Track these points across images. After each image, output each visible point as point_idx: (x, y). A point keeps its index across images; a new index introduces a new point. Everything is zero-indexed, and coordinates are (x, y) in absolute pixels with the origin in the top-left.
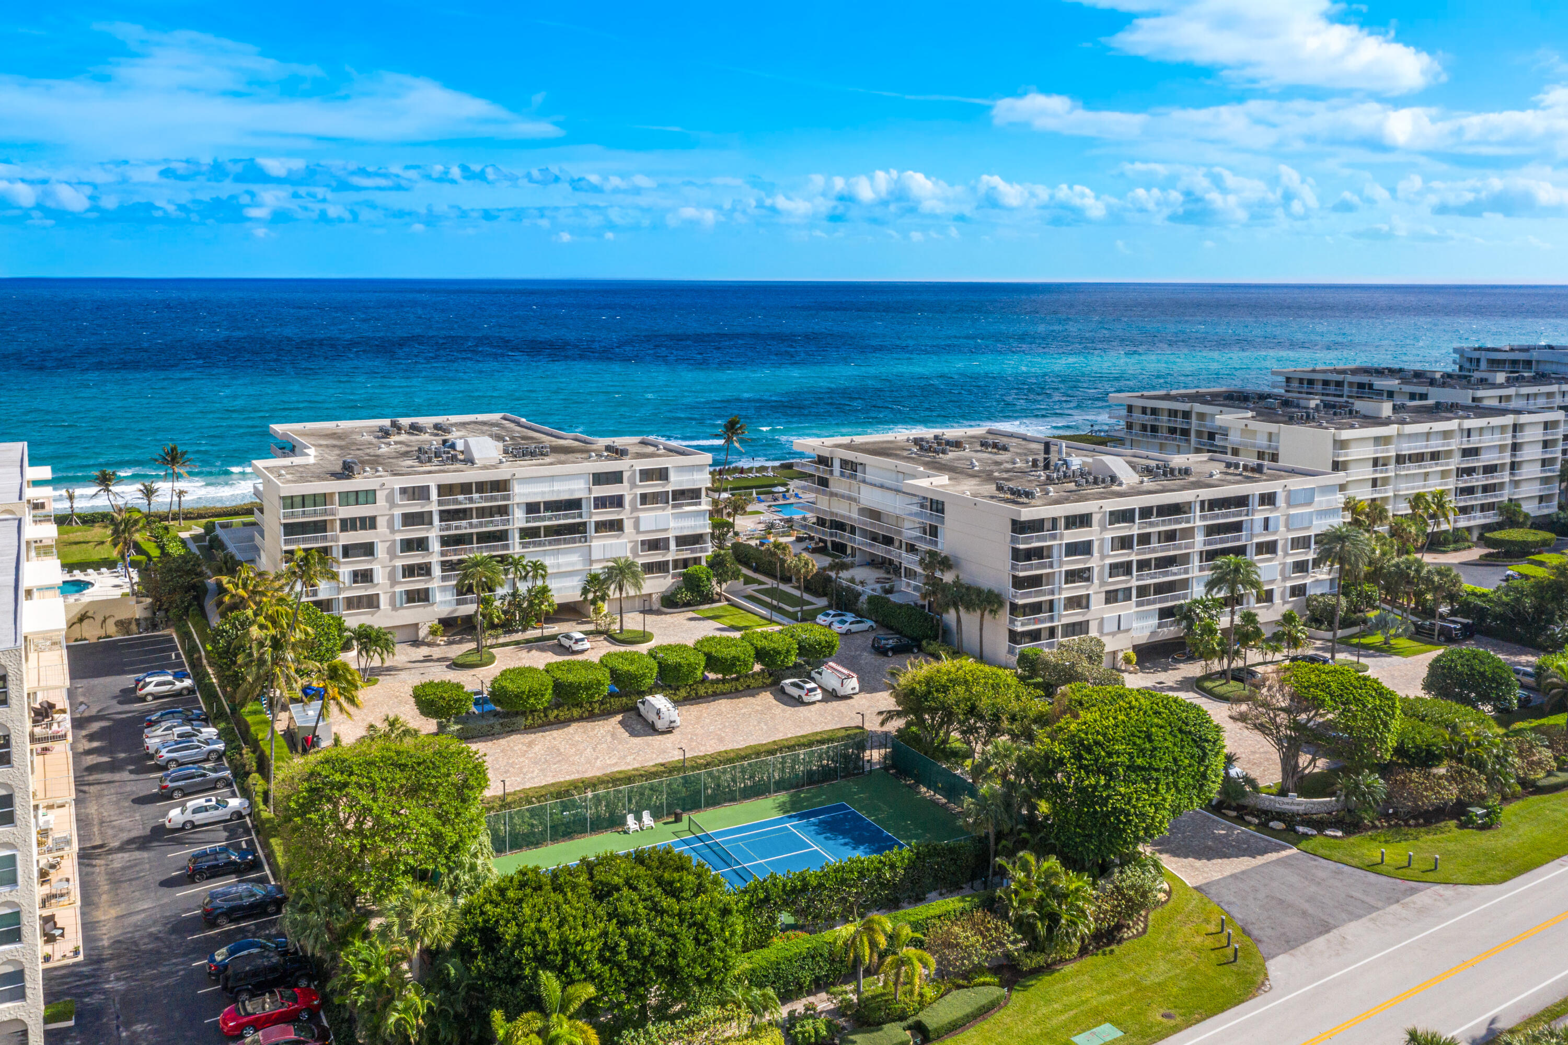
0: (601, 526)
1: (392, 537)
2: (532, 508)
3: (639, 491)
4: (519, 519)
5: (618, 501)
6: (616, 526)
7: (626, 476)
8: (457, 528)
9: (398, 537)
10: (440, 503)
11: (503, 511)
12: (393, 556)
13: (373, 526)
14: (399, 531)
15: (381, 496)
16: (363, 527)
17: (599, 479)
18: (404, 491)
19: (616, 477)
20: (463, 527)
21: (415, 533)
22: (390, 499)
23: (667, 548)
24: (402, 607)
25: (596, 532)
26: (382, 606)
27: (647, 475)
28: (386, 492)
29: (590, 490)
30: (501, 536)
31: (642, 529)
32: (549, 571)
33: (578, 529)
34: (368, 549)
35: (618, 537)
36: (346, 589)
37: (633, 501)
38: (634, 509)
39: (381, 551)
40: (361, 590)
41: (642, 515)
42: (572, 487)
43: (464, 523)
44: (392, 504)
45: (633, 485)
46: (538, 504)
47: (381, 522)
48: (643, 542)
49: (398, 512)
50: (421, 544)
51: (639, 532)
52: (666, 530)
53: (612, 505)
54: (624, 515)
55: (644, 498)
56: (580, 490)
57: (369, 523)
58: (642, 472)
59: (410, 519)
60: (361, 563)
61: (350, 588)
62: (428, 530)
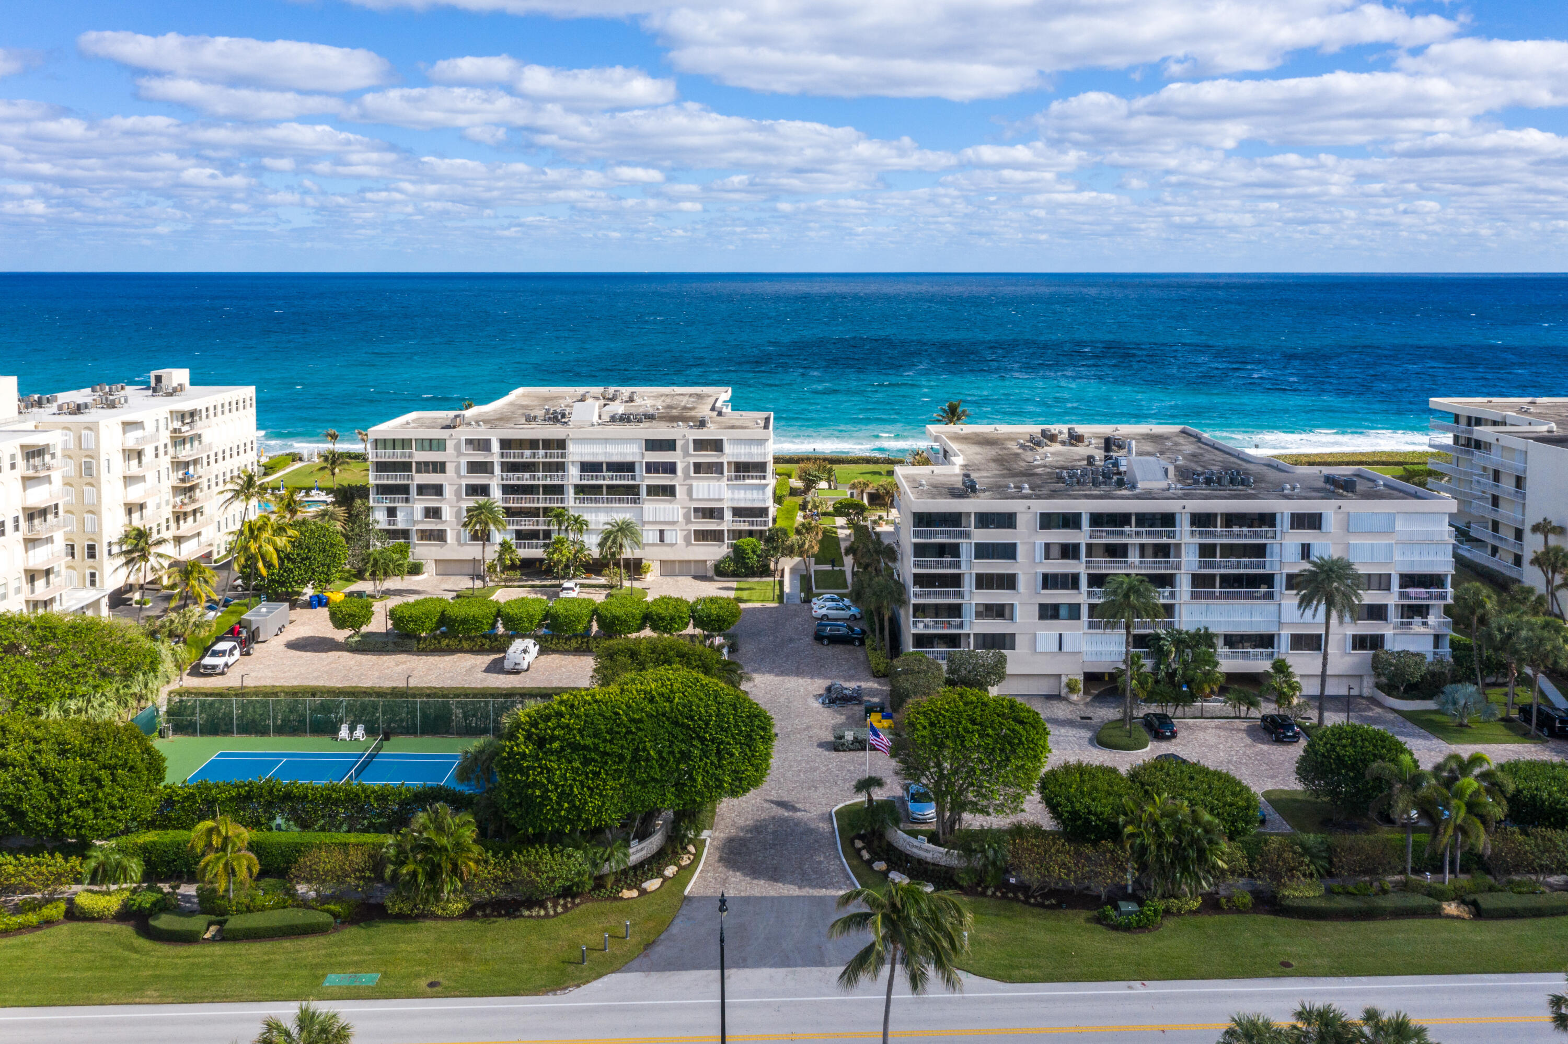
0: (653, 490)
1: (458, 481)
2: (587, 467)
3: (693, 460)
4: (573, 476)
5: (671, 468)
6: (669, 491)
7: (679, 444)
8: (518, 479)
9: (464, 482)
10: (502, 455)
11: (560, 467)
12: (459, 498)
13: (443, 470)
14: (464, 477)
15: (450, 445)
16: (435, 471)
17: (653, 445)
18: (469, 442)
19: (670, 445)
20: (525, 479)
21: (479, 479)
22: (457, 447)
23: (721, 518)
24: (466, 544)
25: (648, 494)
26: (449, 541)
27: (700, 445)
28: (454, 442)
29: (642, 454)
30: (558, 490)
31: (695, 496)
32: (590, 527)
33: (633, 490)
34: (438, 490)
35: (671, 502)
36: (418, 522)
37: (686, 470)
38: (687, 476)
39: (448, 492)
40: (431, 525)
41: (695, 483)
42: (626, 451)
43: (527, 475)
44: (459, 454)
45: (686, 454)
46: (601, 464)
47: (450, 468)
48: (696, 510)
49: (464, 461)
50: (483, 490)
51: (691, 499)
52: (721, 500)
53: (665, 472)
54: (677, 481)
55: (698, 467)
56: (633, 454)
57: (439, 467)
58: (695, 441)
59: (475, 467)
60: (432, 502)
61: (422, 522)
62: (490, 478)
